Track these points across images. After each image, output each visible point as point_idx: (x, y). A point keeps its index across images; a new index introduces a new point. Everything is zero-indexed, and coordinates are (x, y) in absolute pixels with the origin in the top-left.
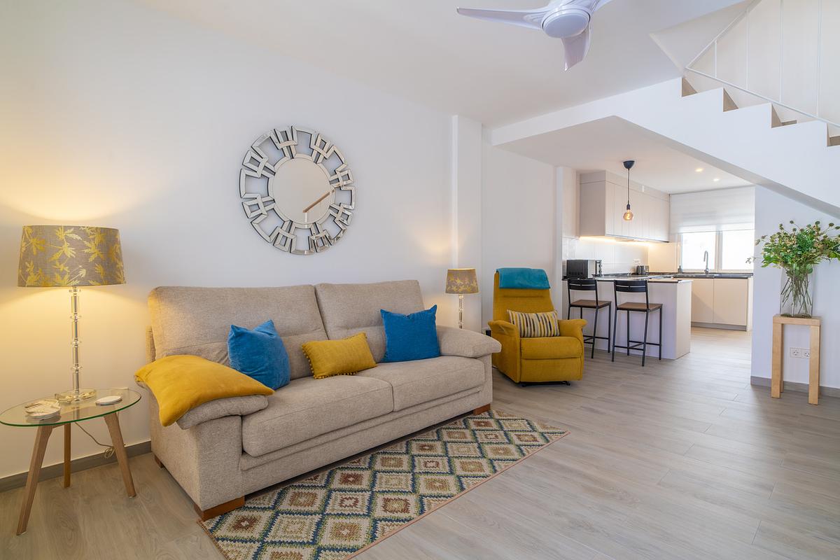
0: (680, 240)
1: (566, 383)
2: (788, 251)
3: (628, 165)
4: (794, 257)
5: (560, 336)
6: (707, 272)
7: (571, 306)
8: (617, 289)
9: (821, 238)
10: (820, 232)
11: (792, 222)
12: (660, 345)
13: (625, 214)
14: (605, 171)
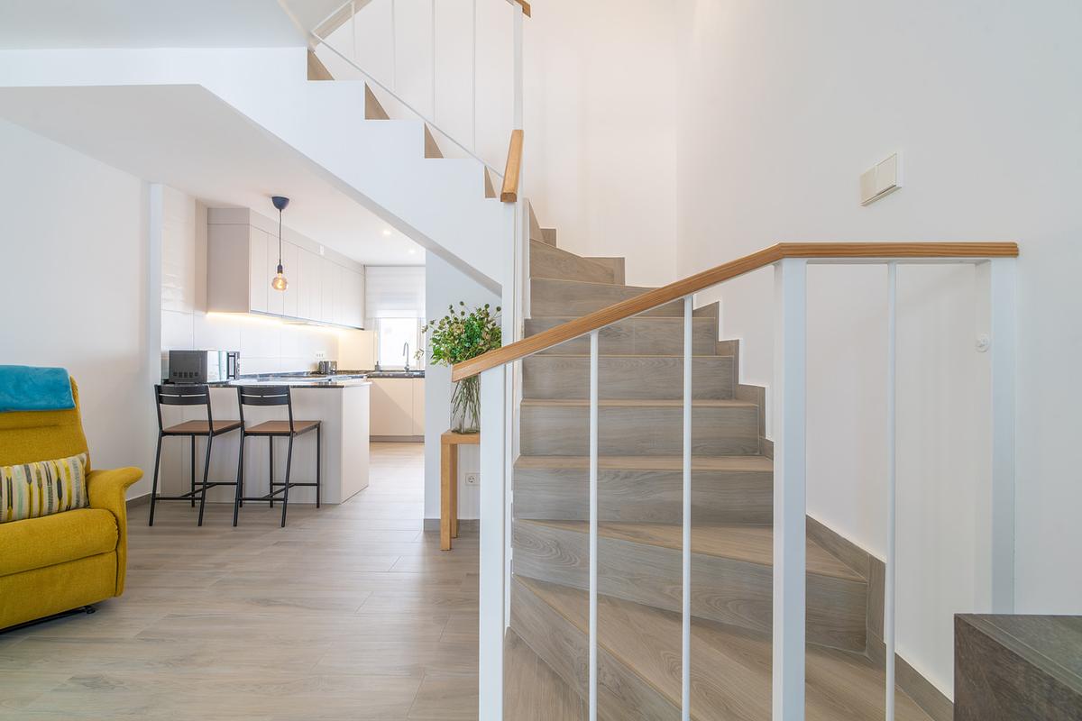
0: (377, 328)
1: (89, 610)
2: (456, 342)
3: (280, 203)
4: (462, 350)
5: (87, 506)
6: (408, 370)
7: (163, 433)
8: (242, 401)
9: (490, 326)
10: (489, 319)
11: (462, 304)
12: (318, 485)
13: (275, 280)
14: (249, 209)
